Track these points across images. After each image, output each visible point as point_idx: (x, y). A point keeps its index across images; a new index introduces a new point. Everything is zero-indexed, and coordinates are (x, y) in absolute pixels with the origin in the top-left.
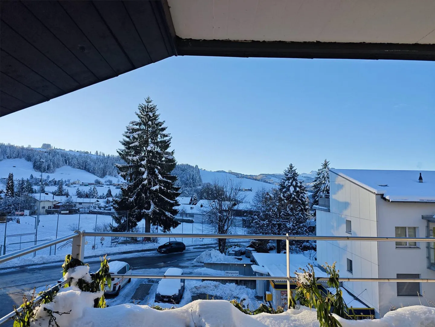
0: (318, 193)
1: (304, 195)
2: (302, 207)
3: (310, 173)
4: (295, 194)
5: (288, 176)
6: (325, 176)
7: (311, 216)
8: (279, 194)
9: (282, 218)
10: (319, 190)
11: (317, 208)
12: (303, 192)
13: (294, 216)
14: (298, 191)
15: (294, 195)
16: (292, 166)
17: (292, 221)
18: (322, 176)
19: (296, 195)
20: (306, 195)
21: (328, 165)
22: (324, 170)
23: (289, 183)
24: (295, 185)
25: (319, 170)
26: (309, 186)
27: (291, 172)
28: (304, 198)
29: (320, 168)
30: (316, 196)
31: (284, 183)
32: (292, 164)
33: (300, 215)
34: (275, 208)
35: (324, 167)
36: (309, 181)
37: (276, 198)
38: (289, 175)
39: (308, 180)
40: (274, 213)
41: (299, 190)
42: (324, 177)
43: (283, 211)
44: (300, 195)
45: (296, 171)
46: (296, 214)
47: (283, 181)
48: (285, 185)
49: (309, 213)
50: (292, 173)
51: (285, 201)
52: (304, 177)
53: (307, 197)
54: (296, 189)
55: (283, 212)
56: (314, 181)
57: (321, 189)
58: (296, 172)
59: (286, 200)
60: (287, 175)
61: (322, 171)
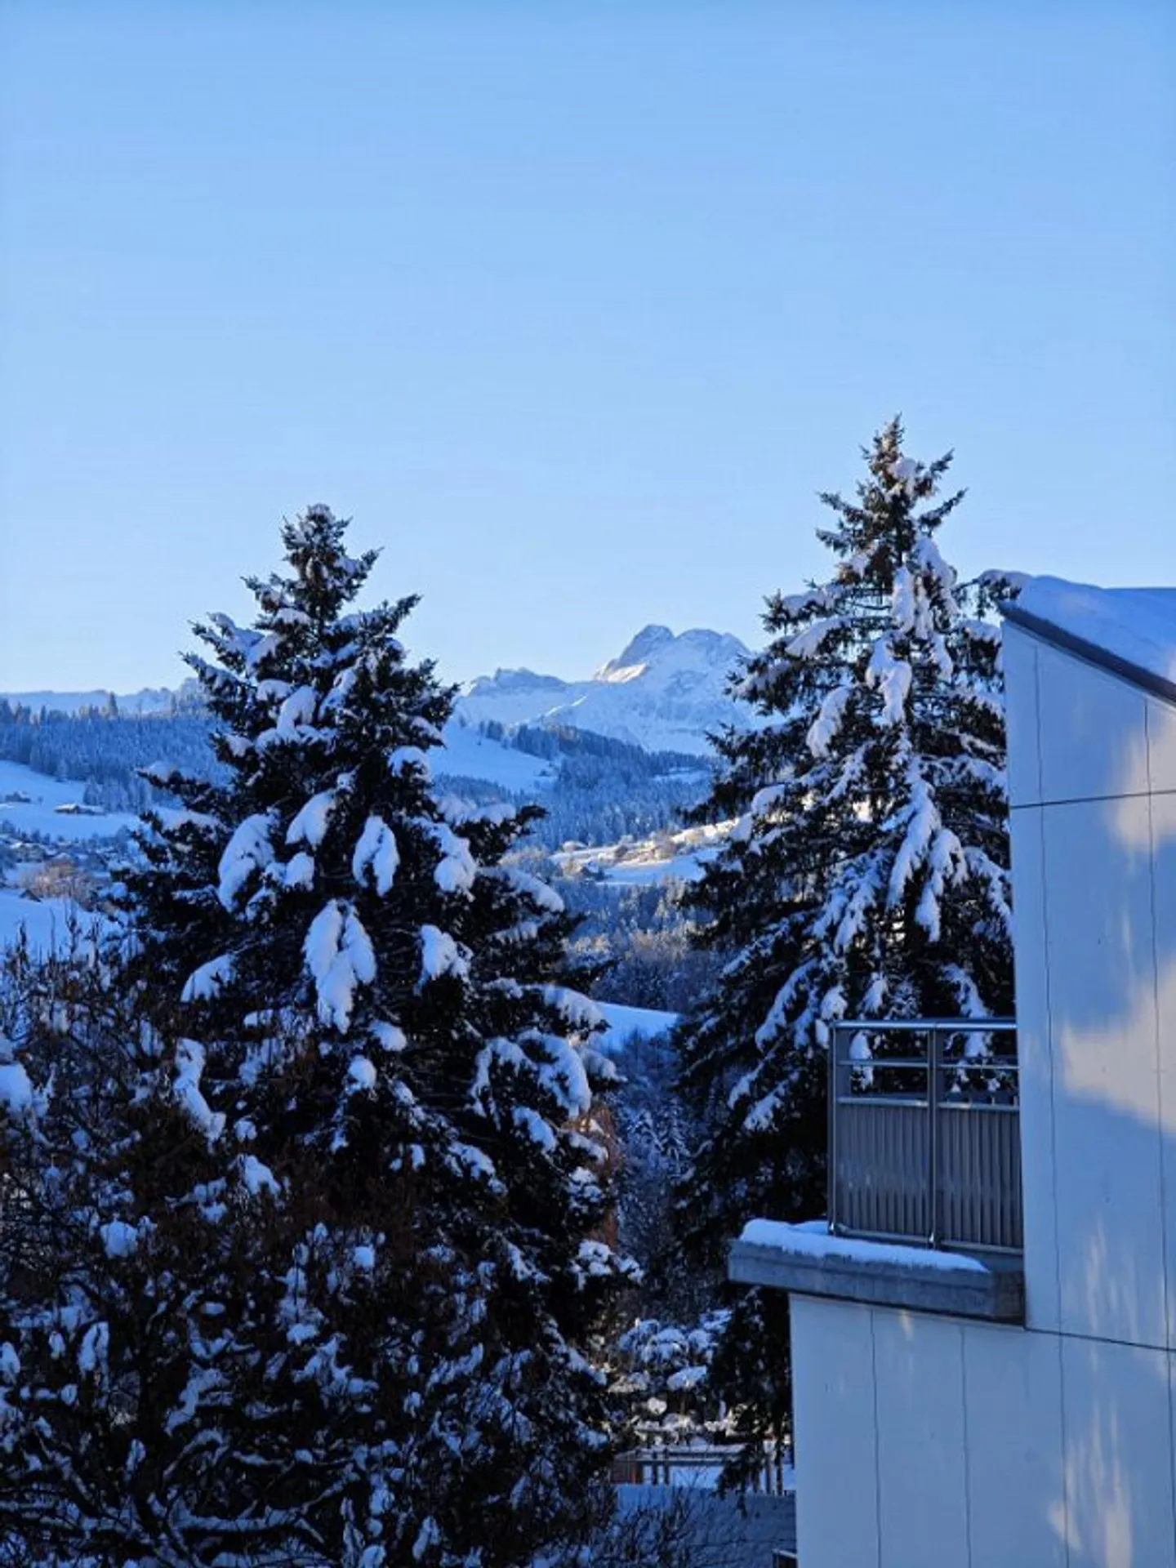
0: (776, 1015)
1: (551, 1042)
2: (516, 1254)
3: (615, 677)
4: (394, 1039)
5: (265, 738)
6: (881, 720)
7: (657, 1405)
8: (146, 1062)
9: (186, 1477)
10: (788, 954)
11: (801, 1261)
12: (533, 1001)
13: (400, 1427)
14: (448, 982)
15: (378, 1055)
16: (330, 555)
17: (376, 1526)
18: (831, 706)
19: (407, 1056)
20: (568, 1047)
21: (932, 521)
22: (861, 608)
23: (284, 853)
24: (385, 884)
25: (779, 615)
26: (607, 897)
27: (323, 659)
28: (555, 1114)
29: (794, 588)
30: (747, 1055)
31: (209, 852)
32: (337, 514)
33: (491, 1400)
34: (70, 1315)
35: (860, 561)
36: (595, 809)
37: (80, 1138)
38: (285, 716)
39: (589, 784)
40: (54, 1410)
41: (462, 967)
42: (873, 731)
43: (219, 1360)
44: (484, 1061)
45: (402, 635)
46: (442, 1389)
47: (174, 816)
48: (225, 894)
49: (625, 1362)
50: (345, 680)
51: (256, 1173)
52: (527, 741)
53: (598, 1084)
54: (413, 954)
55: (212, 1376)
56: (704, 796)
57: (819, 928)
58: (409, 664)
59: (264, 1149)
60: (259, 718)
61: (834, 621)
